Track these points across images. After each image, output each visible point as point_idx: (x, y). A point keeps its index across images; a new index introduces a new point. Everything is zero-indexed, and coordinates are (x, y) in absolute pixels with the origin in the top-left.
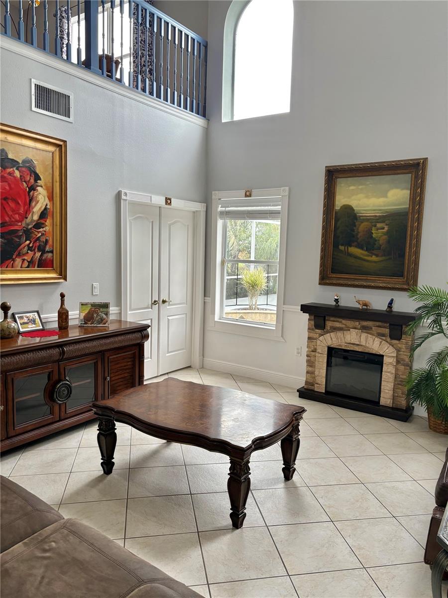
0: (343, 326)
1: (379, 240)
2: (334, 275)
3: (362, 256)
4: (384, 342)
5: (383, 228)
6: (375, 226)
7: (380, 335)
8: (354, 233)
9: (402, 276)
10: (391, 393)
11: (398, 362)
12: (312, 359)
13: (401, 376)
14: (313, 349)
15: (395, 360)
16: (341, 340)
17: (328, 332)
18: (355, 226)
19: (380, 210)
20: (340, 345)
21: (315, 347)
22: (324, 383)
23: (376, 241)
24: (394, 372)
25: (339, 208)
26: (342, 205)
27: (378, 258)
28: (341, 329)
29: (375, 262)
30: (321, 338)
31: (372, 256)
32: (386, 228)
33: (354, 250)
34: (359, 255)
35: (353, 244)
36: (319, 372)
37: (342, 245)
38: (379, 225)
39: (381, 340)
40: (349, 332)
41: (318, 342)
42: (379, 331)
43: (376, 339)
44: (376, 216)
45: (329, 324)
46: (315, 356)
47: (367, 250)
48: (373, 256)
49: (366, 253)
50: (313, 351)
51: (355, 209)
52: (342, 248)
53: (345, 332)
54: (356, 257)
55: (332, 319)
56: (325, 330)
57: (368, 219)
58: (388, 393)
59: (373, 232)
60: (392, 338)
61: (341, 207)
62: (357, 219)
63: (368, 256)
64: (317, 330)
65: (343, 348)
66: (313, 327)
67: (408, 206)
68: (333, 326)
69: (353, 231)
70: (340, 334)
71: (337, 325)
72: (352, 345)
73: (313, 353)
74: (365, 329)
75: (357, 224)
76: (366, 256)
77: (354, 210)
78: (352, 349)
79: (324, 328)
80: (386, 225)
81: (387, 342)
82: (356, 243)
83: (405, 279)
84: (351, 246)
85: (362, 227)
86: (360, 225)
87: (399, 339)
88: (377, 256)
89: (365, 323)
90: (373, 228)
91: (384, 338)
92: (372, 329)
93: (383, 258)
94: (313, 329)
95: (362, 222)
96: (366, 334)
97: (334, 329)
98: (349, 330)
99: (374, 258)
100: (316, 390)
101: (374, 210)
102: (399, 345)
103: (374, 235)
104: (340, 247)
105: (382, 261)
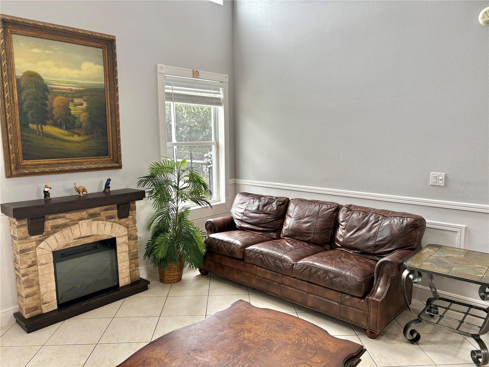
0: (68, 221)
1: (79, 118)
2: (29, 162)
3: (61, 136)
4: (115, 224)
5: (82, 105)
6: (72, 101)
7: (109, 218)
8: (47, 109)
9: (107, 154)
10: (128, 270)
11: (129, 239)
12: (31, 276)
13: (133, 251)
14: (30, 263)
15: (127, 238)
16: (69, 238)
17: (49, 234)
18: (47, 99)
19: (76, 83)
20: (67, 245)
21: (33, 259)
22: (55, 298)
23: (76, 118)
24: (128, 250)
25: (21, 75)
26: (25, 71)
27: (79, 138)
28: (65, 226)
29: (78, 142)
30: (42, 245)
31: (73, 136)
32: (85, 105)
33: (49, 129)
34: (57, 135)
35: (48, 122)
36: (47, 287)
37: (33, 123)
38: (77, 101)
39: (112, 223)
40: (77, 225)
41: (39, 252)
42: (107, 215)
43: (108, 223)
44: (72, 90)
45: (49, 224)
46: (37, 271)
47: (67, 129)
48: (75, 136)
49: (66, 132)
50: (30, 266)
51: (44, 78)
52: (33, 126)
53: (73, 227)
54: (54, 138)
55: (51, 217)
56: (44, 234)
57: (63, 93)
58: (126, 272)
59: (71, 108)
60: (120, 217)
61: (25, 73)
62: (48, 92)
63: (69, 135)
64: (33, 237)
65: (72, 246)
66: (27, 234)
67: (104, 83)
68: (53, 226)
69: (46, 105)
70: (66, 231)
71: (60, 221)
72: (81, 239)
73: (32, 269)
74: (92, 216)
75: (49, 97)
76: (65, 136)
77: (43, 80)
78: (82, 243)
79: (43, 231)
80: (85, 101)
81: (116, 223)
82: (51, 121)
83: (111, 156)
84: (45, 124)
85: (57, 102)
86: (53, 99)
87: (126, 216)
88: (79, 135)
89: (92, 211)
90: (71, 104)
91: (113, 220)
92: (100, 214)
93: (86, 137)
94: (26, 238)
95: (56, 96)
96: (96, 222)
97: (57, 228)
98: (78, 223)
99: (76, 138)
100: (45, 311)
101: (69, 83)
102: (127, 223)
103: (72, 112)
104: (30, 125)
105: (85, 140)
